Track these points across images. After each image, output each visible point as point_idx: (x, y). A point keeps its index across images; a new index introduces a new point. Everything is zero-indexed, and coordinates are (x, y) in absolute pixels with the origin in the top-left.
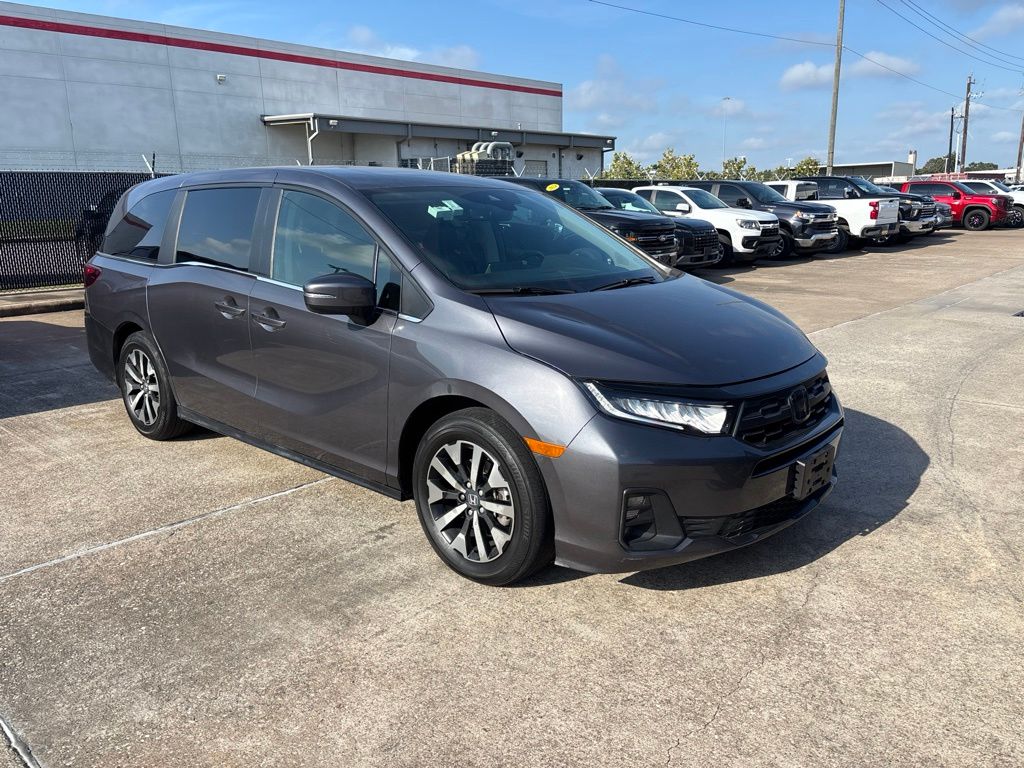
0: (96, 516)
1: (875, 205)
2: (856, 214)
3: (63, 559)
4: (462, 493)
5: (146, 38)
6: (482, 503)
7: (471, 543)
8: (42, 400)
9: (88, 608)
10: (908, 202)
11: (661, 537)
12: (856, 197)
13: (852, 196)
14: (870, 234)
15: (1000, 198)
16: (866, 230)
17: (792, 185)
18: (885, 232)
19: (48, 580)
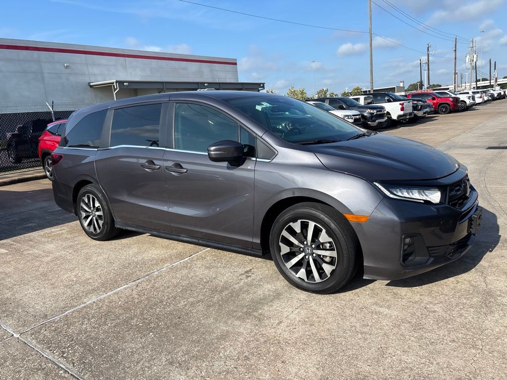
0: (91, 281)
1: (402, 104)
2: (394, 110)
3: (86, 304)
4: (301, 248)
5: (27, 48)
6: (314, 251)
7: (309, 273)
8: (27, 227)
9: (115, 326)
10: (416, 102)
11: (418, 259)
12: (391, 102)
13: (389, 101)
14: (401, 118)
15: (453, 98)
16: (399, 116)
17: (362, 98)
18: (408, 117)
19: (84, 315)
